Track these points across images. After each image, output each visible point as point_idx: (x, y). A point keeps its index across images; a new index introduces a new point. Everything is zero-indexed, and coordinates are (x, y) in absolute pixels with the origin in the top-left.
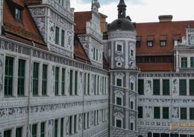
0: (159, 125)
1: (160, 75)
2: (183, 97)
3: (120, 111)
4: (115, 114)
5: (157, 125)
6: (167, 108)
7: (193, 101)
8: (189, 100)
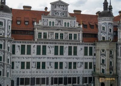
0: (24, 73)
1: (25, 43)
2: (38, 56)
3: (1, 65)
5: (23, 73)
6: (29, 63)
7: (44, 58)
8: (42, 58)
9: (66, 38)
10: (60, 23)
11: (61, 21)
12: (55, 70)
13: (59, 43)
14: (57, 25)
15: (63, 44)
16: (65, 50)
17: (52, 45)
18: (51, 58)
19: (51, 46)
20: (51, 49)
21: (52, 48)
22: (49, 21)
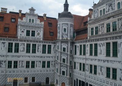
3: (65, 66)
4: (62, 68)
7: (95, 60)
8: (93, 59)
9: (120, 27)
10: (112, 6)
11: (112, 4)
12: (106, 79)
13: (111, 37)
14: (108, 11)
15: (116, 38)
16: (120, 49)
17: (102, 42)
18: (102, 60)
19: (102, 44)
20: (102, 48)
21: (102, 46)
22: (99, 10)
